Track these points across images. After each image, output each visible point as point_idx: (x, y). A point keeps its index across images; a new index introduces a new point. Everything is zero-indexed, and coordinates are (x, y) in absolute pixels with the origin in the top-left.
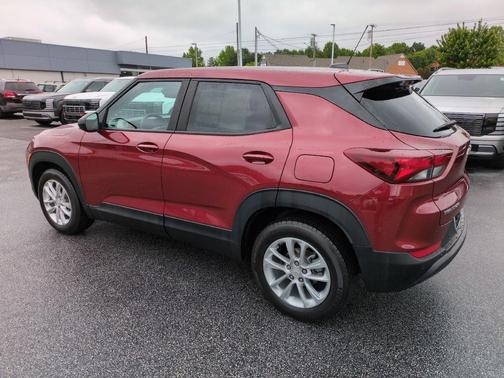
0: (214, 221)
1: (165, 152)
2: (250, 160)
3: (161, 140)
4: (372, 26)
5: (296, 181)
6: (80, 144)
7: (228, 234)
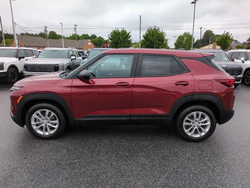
0: (159, 112)
1: (133, 86)
2: (177, 85)
3: (130, 81)
4: (76, 26)
5: (199, 91)
6: (71, 87)
7: (166, 116)
